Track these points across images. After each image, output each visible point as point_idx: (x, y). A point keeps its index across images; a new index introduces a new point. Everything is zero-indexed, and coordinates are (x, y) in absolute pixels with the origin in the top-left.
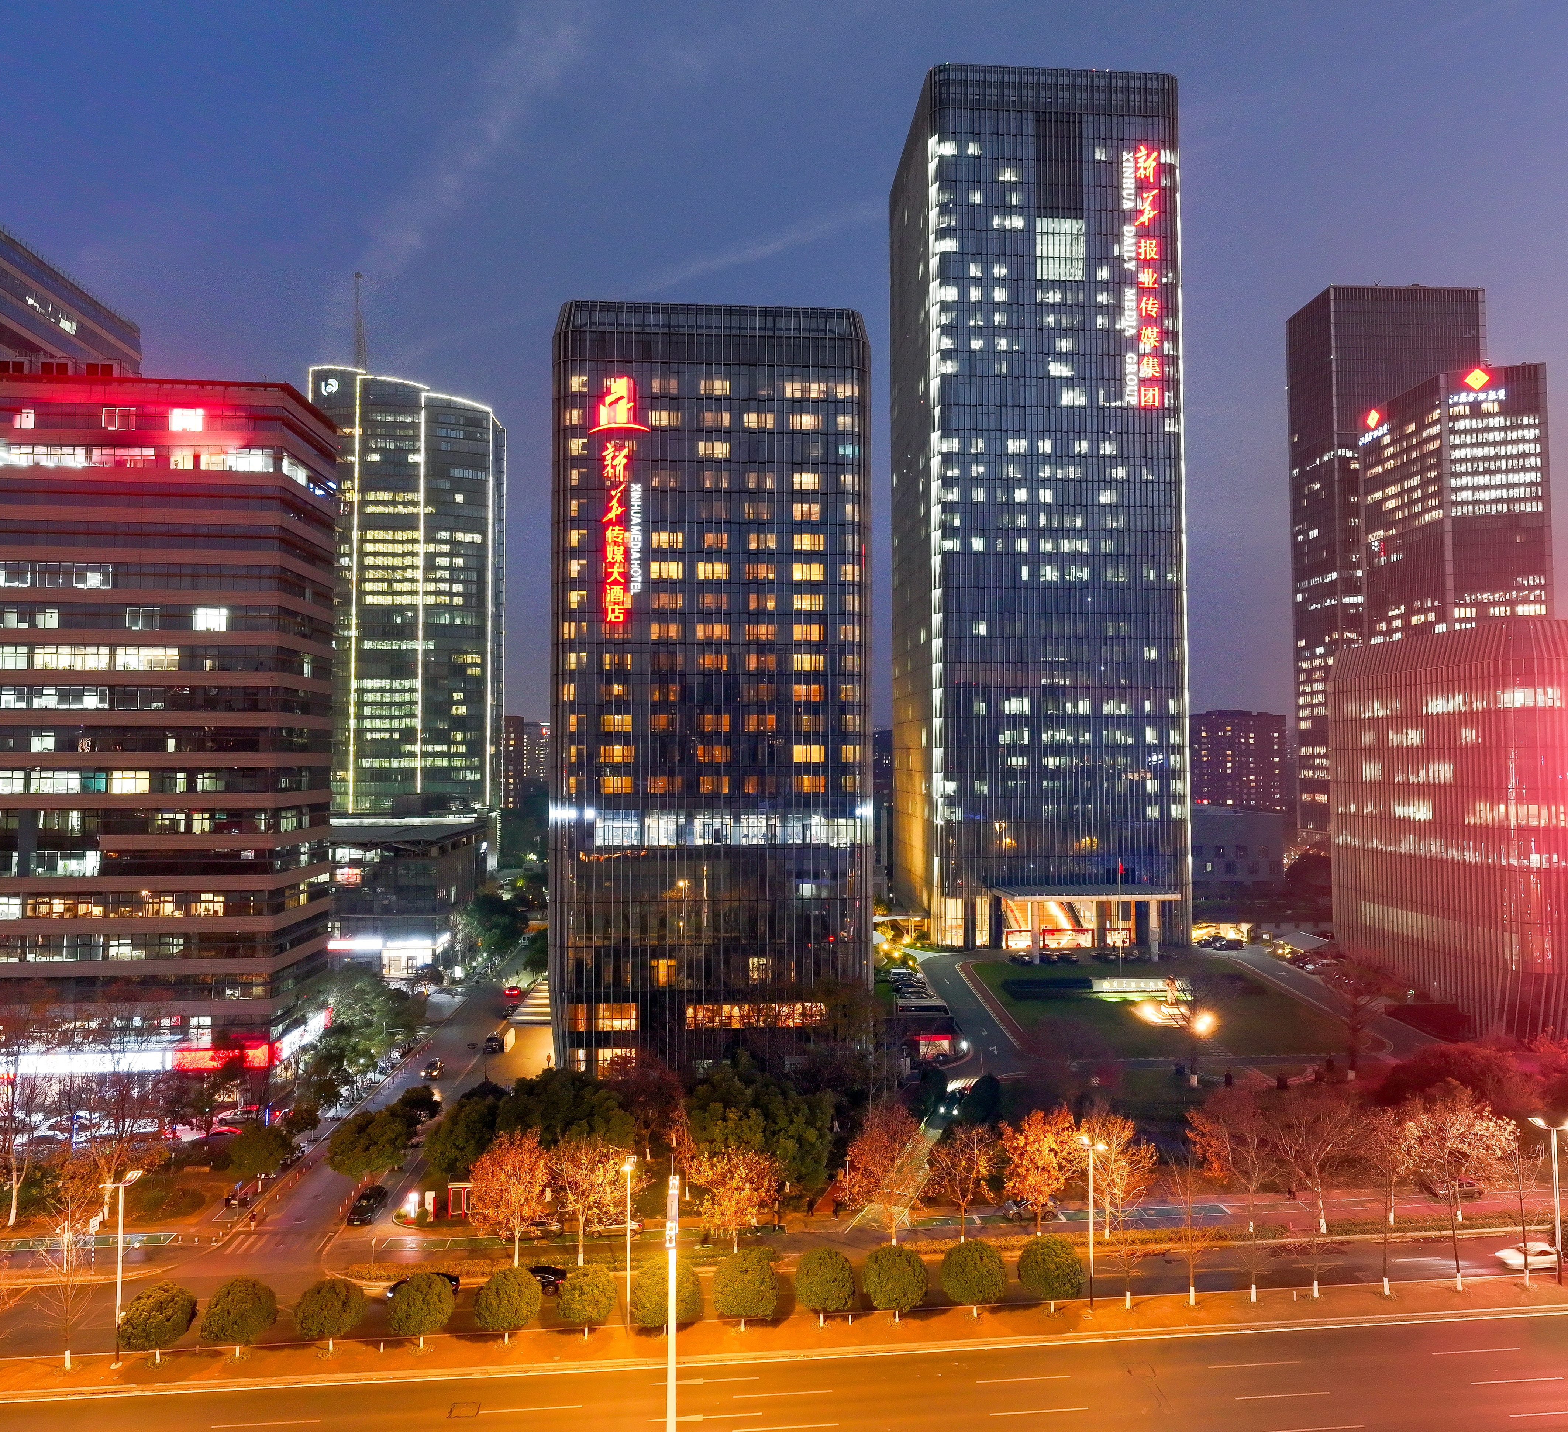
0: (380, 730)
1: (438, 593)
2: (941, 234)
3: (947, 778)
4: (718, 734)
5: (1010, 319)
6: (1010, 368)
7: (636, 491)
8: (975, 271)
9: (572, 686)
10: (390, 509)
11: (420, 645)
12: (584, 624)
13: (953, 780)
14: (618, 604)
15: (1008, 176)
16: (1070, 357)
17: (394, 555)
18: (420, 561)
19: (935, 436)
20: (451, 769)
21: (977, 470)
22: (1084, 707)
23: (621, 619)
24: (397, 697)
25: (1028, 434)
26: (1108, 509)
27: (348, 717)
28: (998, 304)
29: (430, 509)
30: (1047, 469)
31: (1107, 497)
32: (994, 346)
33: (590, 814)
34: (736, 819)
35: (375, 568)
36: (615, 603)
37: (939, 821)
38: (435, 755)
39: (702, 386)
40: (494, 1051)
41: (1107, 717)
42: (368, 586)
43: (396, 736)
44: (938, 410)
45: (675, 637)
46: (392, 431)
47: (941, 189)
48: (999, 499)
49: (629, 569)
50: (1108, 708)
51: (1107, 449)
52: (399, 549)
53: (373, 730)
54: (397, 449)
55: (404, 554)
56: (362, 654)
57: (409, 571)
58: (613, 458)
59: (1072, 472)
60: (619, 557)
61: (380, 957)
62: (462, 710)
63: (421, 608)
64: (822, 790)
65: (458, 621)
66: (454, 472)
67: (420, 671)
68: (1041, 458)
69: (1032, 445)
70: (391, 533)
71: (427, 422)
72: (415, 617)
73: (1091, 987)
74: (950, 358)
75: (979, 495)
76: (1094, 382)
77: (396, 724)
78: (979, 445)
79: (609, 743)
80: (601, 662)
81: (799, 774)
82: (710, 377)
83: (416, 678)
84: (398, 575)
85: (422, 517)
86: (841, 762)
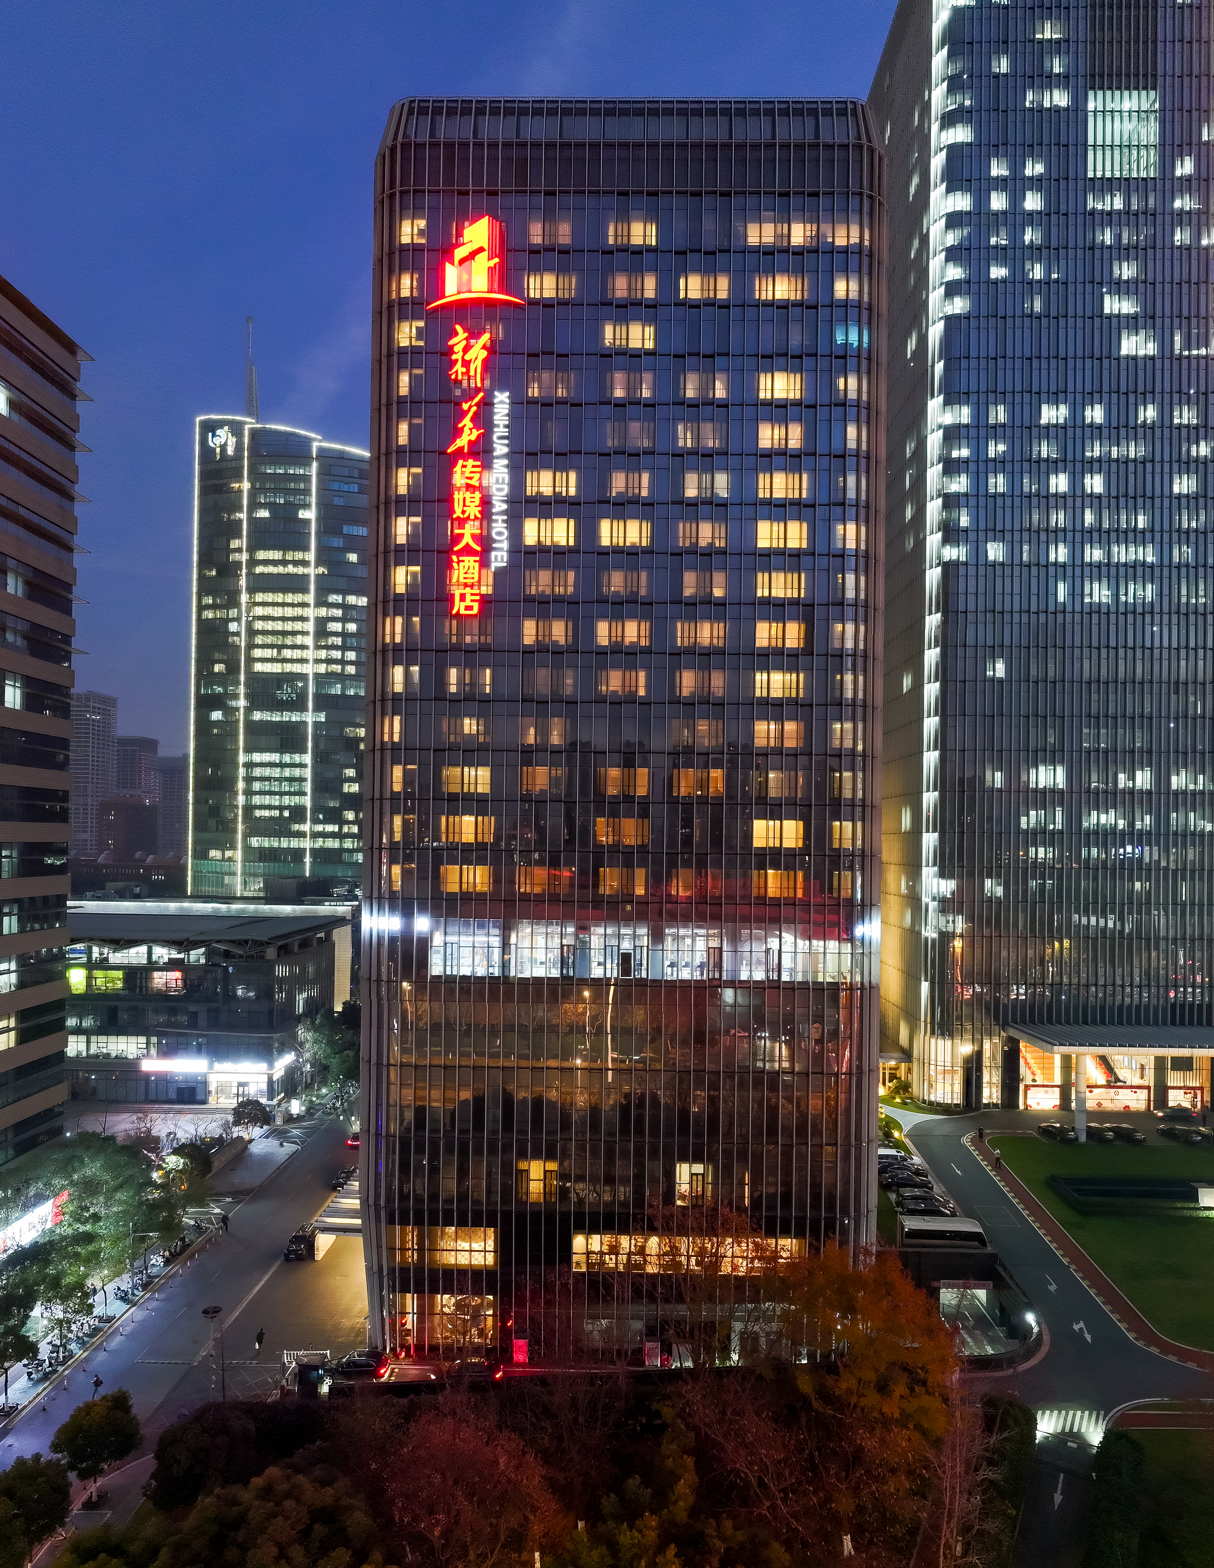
0: (270, 807)
1: (329, 661)
2: (949, 120)
3: (942, 875)
4: (629, 799)
5: (1047, 235)
6: (1047, 303)
7: (502, 401)
8: (998, 169)
9: (397, 720)
10: (280, 569)
11: (310, 717)
12: (416, 619)
13: (951, 876)
14: (472, 586)
15: (1048, 32)
16: (1132, 287)
17: (284, 619)
18: (310, 626)
19: (934, 404)
20: (342, 850)
21: (996, 449)
22: (1143, 779)
23: (475, 611)
24: (287, 773)
25: (1070, 397)
26: (1184, 501)
27: (236, 793)
28: (1031, 214)
29: (321, 570)
30: (1097, 445)
31: (1183, 485)
32: (1024, 273)
33: (422, 924)
34: (657, 937)
35: (264, 633)
36: (466, 585)
37: (930, 933)
38: (324, 835)
39: (611, 231)
40: (300, 1258)
41: (1176, 793)
42: (258, 653)
43: (286, 814)
44: (939, 367)
45: (562, 642)
46: (281, 484)
47: (951, 56)
48: (1026, 489)
49: (489, 529)
50: (1178, 781)
51: (1186, 416)
52: (289, 612)
53: (262, 807)
54: (287, 503)
55: (294, 619)
56: (250, 725)
57: (299, 637)
58: (466, 350)
59: (1134, 450)
60: (473, 510)
61: (205, 1083)
62: (355, 788)
63: (311, 677)
64: (800, 894)
65: (351, 692)
66: (346, 529)
67: (310, 745)
68: (1088, 431)
69: (1076, 412)
70: (280, 595)
71: (318, 474)
72: (306, 686)
73: (1196, 1200)
74: (959, 293)
75: (998, 483)
76: (1167, 321)
77: (286, 800)
78: (999, 414)
79: (454, 812)
80: (442, 682)
81: (762, 866)
82: (625, 217)
83: (306, 753)
84: (289, 641)
85: (312, 578)
86: (831, 849)
